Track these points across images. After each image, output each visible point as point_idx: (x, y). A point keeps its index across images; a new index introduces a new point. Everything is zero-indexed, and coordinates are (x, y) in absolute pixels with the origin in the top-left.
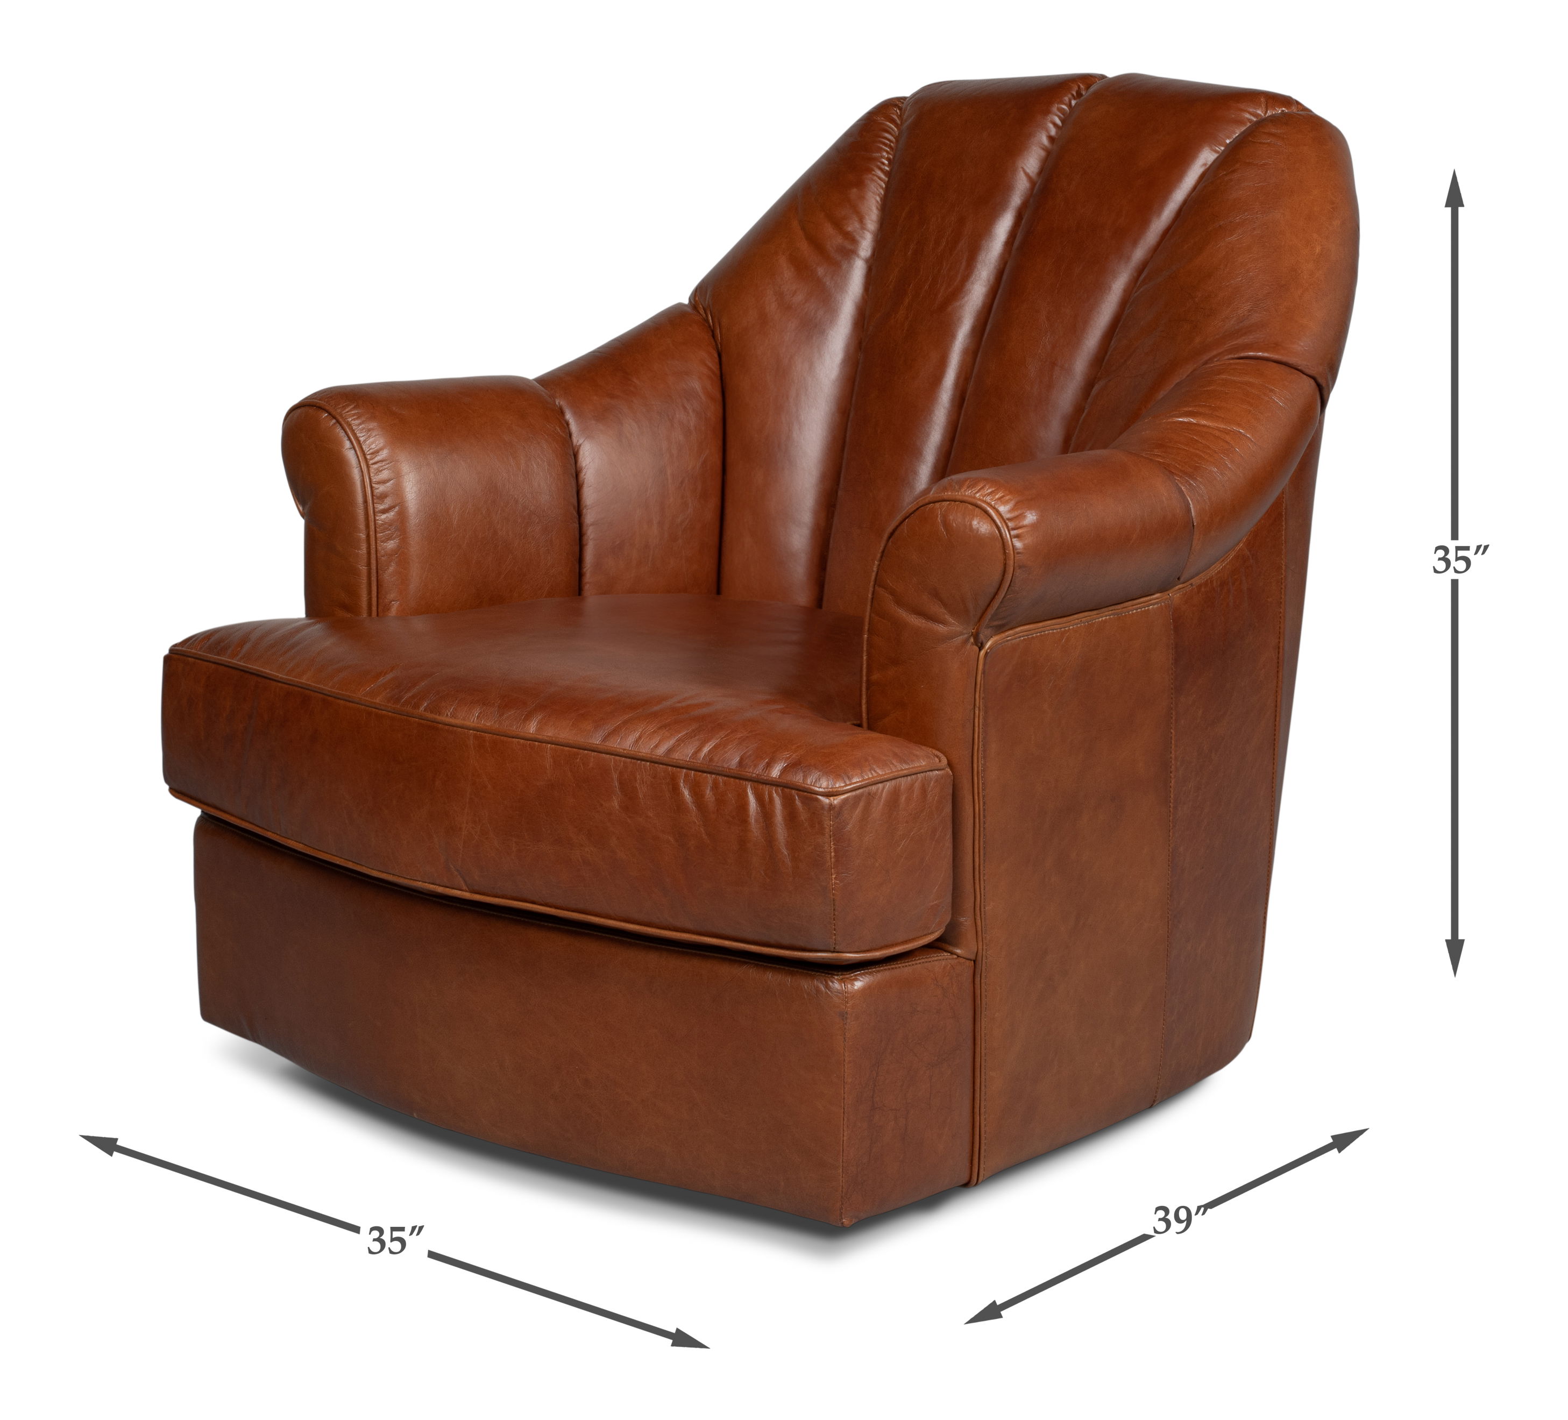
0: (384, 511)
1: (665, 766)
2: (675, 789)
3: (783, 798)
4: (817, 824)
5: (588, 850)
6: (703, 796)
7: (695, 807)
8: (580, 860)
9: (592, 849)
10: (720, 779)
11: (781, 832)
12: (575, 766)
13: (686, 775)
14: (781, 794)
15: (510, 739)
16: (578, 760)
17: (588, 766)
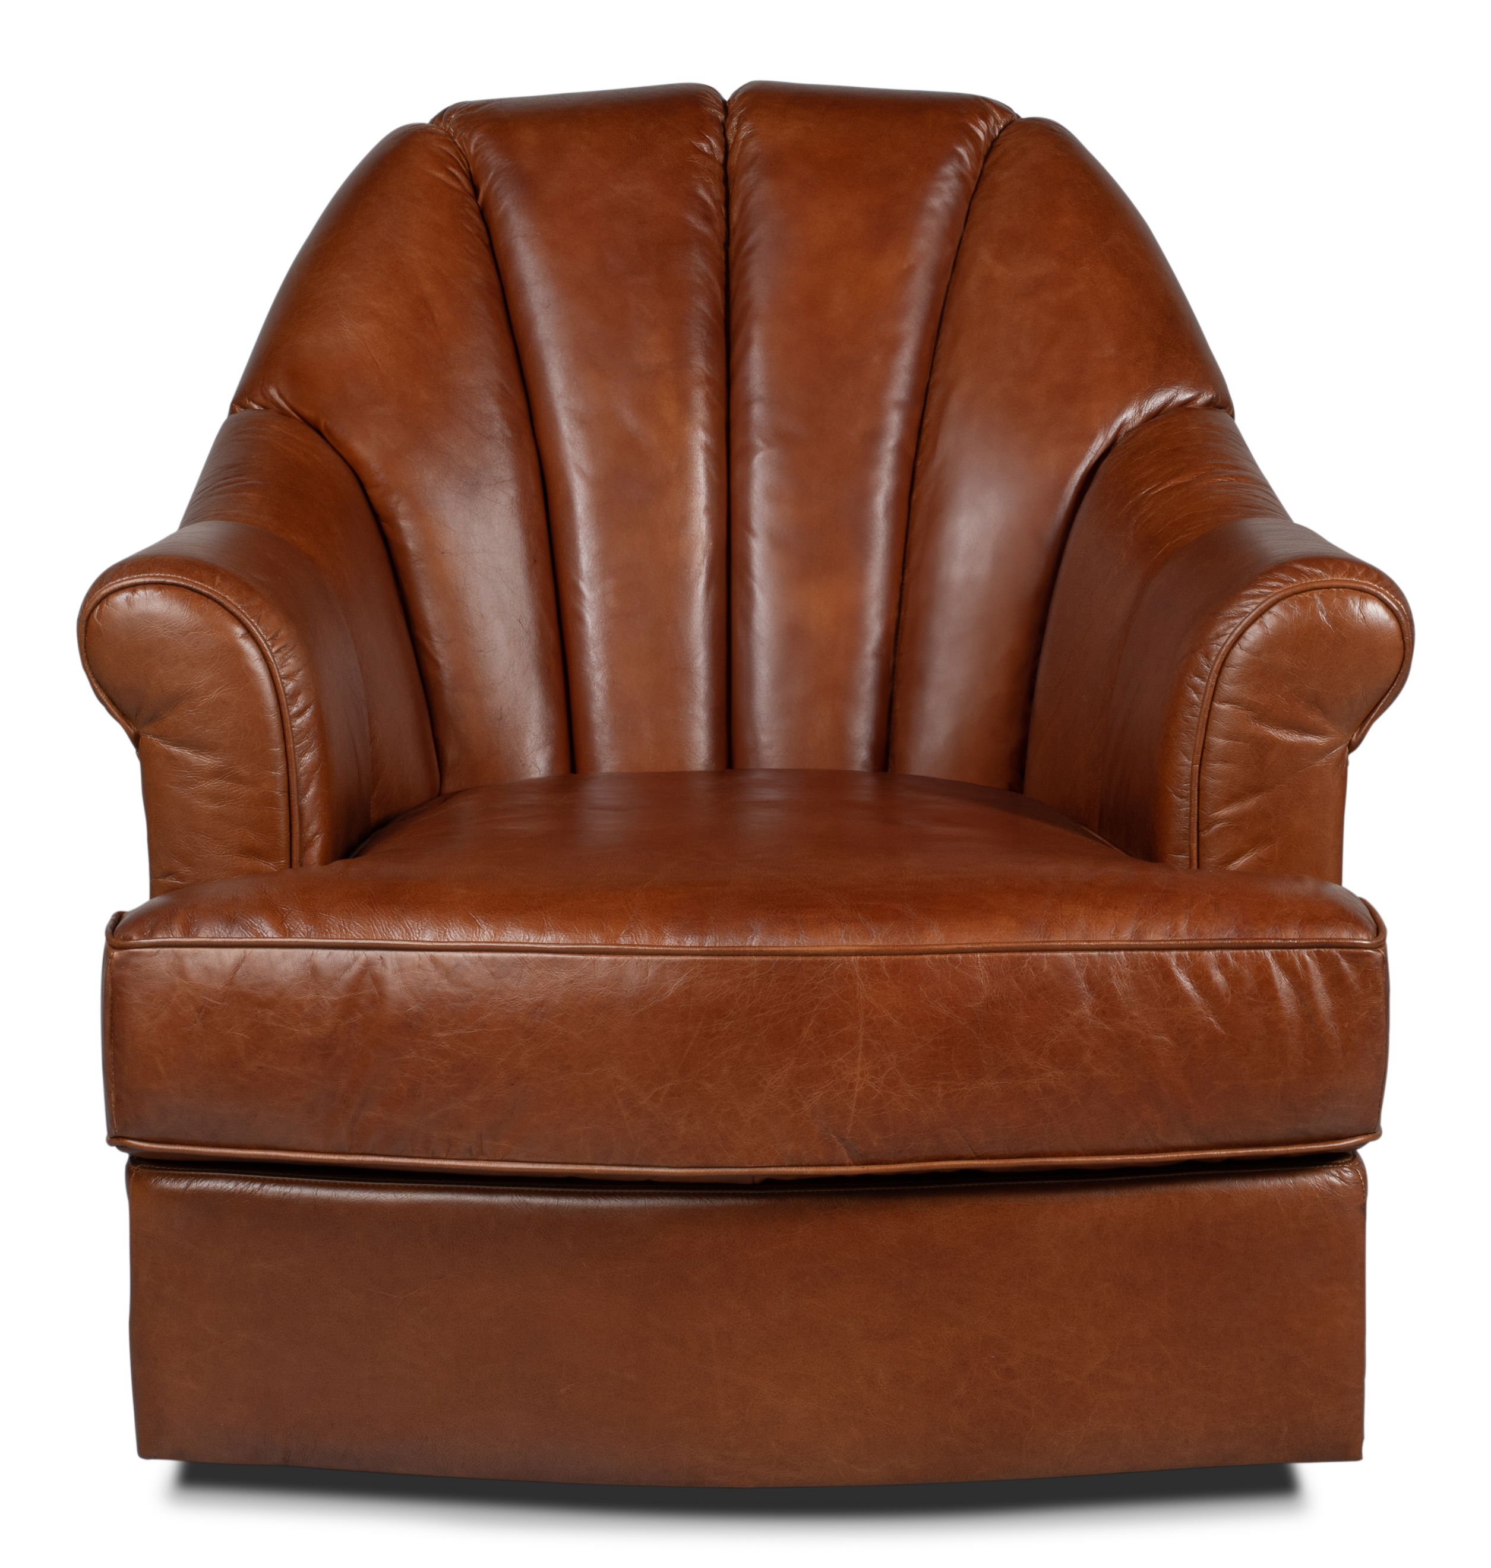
0: (300, 714)
1: (1146, 952)
2: (1168, 976)
3: (1319, 961)
4: (1370, 983)
5: (1051, 1076)
6: (1209, 978)
7: (1198, 993)
8: (1039, 1089)
9: (1057, 1072)
10: (1228, 953)
11: (1323, 1000)
12: (1022, 974)
13: (1179, 958)
14: (1316, 957)
15: (918, 957)
16: (1025, 966)
17: (1042, 970)
